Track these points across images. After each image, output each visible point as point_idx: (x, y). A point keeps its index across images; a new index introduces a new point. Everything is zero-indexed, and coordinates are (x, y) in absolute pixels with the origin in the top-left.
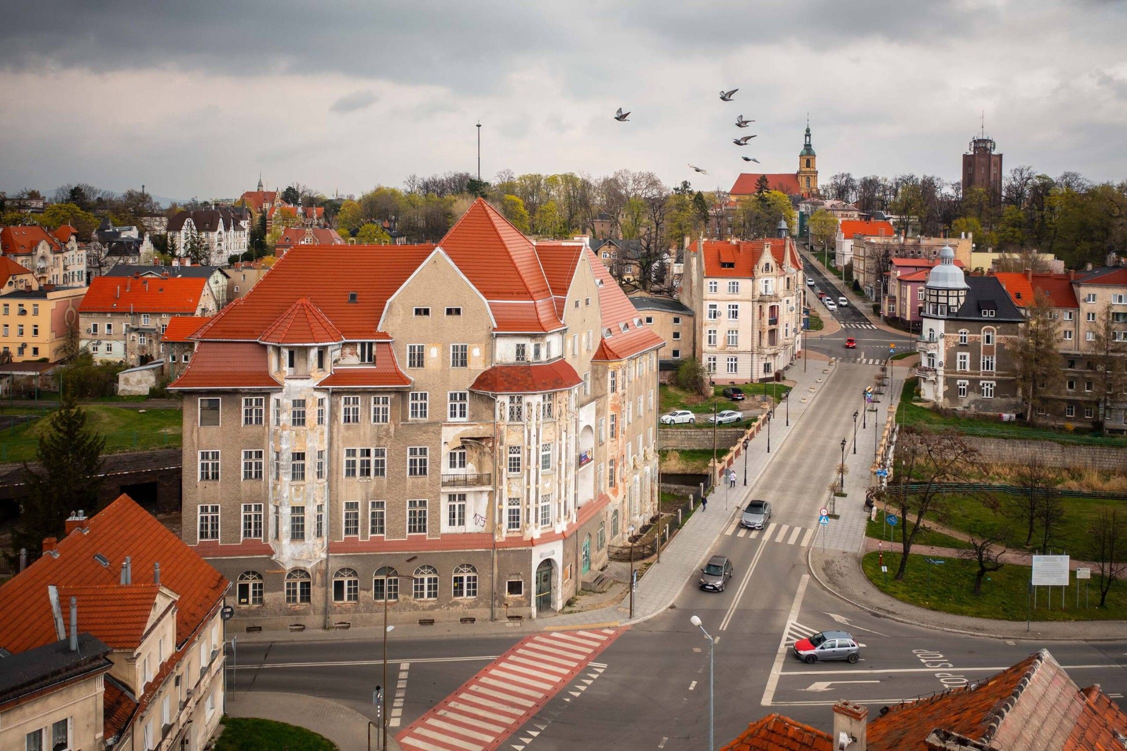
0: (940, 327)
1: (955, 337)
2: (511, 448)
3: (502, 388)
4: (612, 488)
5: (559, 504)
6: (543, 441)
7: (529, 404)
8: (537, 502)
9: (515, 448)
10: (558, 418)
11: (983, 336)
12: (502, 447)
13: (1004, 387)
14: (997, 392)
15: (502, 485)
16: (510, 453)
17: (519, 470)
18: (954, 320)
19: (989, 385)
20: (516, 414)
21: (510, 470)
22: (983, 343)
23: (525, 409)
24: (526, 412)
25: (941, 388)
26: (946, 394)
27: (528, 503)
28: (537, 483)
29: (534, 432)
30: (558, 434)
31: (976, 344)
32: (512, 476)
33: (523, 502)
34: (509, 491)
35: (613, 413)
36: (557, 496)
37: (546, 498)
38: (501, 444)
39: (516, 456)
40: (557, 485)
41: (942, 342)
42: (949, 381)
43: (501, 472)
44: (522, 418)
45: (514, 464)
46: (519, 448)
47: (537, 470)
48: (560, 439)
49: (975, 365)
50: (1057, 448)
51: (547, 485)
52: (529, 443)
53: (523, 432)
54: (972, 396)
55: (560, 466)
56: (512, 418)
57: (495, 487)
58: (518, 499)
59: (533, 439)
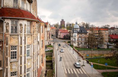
0: (76, 34)
1: (79, 36)
2: (12, 47)
3: (7, 15)
4: (42, 64)
5: (34, 72)
6: (27, 43)
7: (21, 25)
8: (25, 73)
9: (14, 47)
10: (33, 33)
11: (82, 35)
12: (7, 46)
13: (85, 43)
14: (84, 44)
15: (7, 66)
16: (12, 49)
17: (16, 58)
18: (78, 33)
19: (83, 43)
20: (15, 29)
21: (12, 58)
22: (82, 37)
23: (19, 27)
24: (20, 28)
25: (77, 44)
26: (77, 45)
27: (21, 74)
28: (25, 63)
29: (23, 38)
30: (33, 41)
31: (81, 37)
32: (12, 61)
33: (18, 73)
34: (11, 68)
35: (42, 40)
36: (33, 69)
37: (28, 70)
38: (7, 44)
39: (15, 51)
40: (33, 63)
41: (77, 37)
42: (78, 43)
43: (7, 59)
44: (18, 32)
45: (14, 55)
46: (16, 46)
47: (25, 56)
48: (34, 43)
49: (81, 40)
50: (98, 51)
51: (29, 64)
52: (21, 44)
53: (18, 39)
54: (81, 45)
55: (34, 54)
56: (12, 32)
57: (4, 68)
58: (16, 72)
59: (23, 42)
